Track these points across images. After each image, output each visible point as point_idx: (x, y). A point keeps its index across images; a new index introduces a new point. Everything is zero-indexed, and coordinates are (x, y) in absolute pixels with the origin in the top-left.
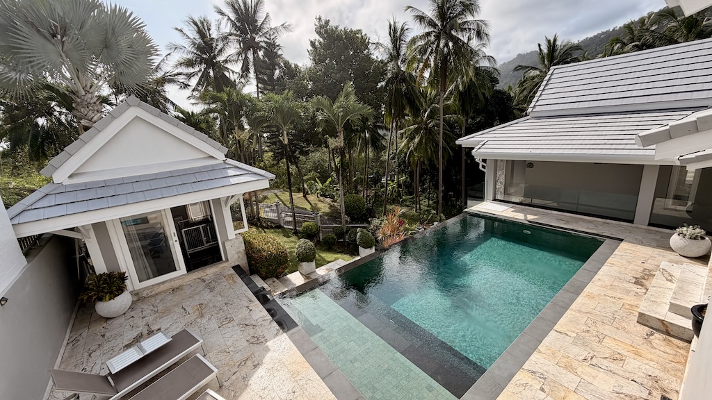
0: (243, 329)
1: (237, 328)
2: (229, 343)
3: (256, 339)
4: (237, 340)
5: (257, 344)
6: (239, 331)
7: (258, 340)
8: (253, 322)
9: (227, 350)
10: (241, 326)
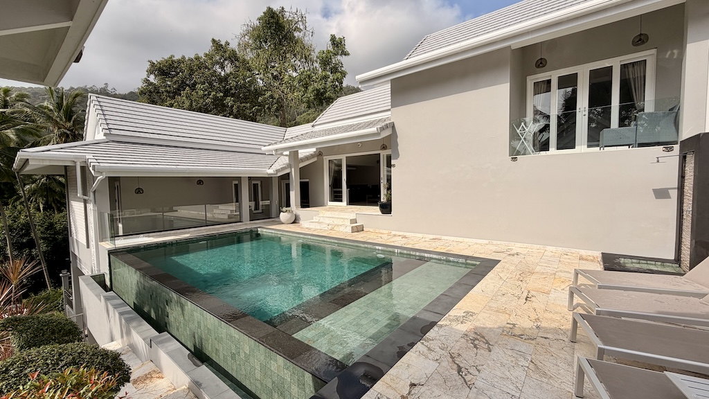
0: (472, 370)
1: (479, 383)
2: (519, 373)
3: (476, 342)
4: (503, 365)
5: (483, 337)
6: (482, 375)
7: (476, 339)
8: (445, 364)
9: (532, 366)
10: (468, 378)
